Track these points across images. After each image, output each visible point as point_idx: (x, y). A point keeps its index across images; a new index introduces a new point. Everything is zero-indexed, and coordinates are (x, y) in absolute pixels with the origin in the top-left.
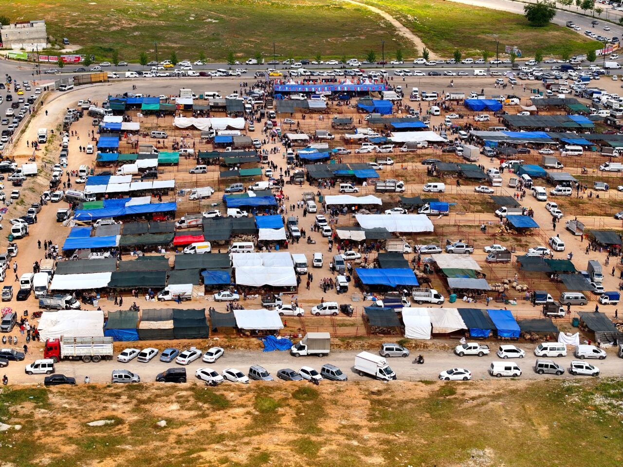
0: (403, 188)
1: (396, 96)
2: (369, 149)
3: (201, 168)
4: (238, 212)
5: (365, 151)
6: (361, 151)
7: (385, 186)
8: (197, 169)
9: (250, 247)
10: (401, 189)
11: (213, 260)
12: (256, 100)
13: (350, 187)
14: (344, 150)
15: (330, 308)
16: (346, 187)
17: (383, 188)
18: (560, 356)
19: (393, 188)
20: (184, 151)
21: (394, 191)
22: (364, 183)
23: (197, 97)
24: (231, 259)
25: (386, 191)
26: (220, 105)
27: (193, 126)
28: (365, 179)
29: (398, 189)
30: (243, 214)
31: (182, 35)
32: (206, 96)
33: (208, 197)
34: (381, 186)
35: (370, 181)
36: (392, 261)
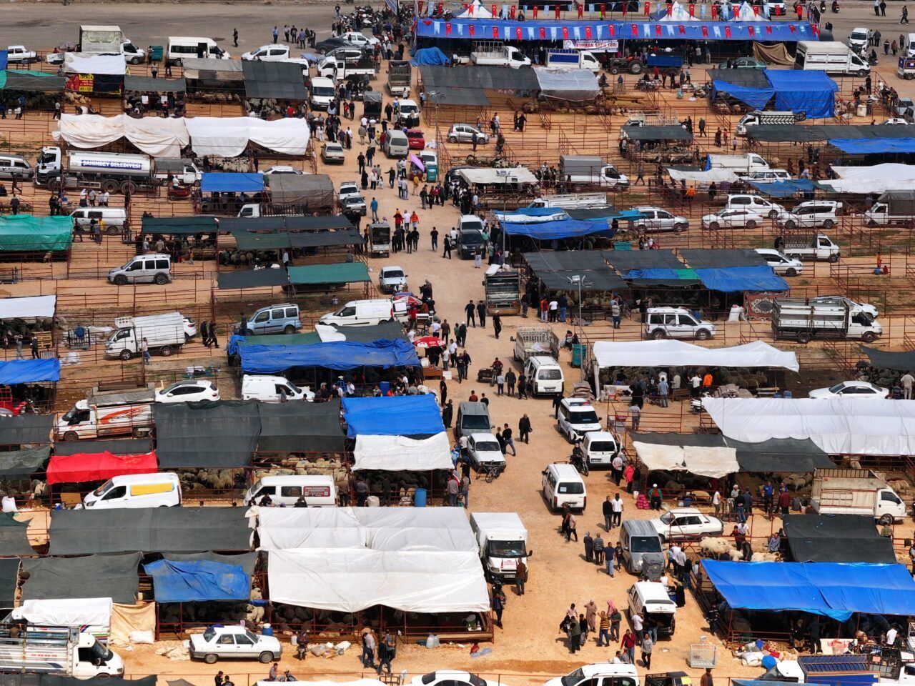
0: (876, 327)
1: (848, 59)
2: (750, 216)
3: (150, 265)
7: (811, 317)
8: (137, 266)
9: (324, 491)
10: (865, 329)
11: (188, 526)
12: (349, 66)
13: (684, 320)
14: (661, 215)
16: (671, 318)
17: (803, 323)
21: (841, 335)
22: (736, 311)
23: (140, 53)
25: (813, 334)
26: (220, 77)
28: (738, 298)
29: (856, 329)
30: (297, 395)
33: (175, 348)
34: (793, 314)
35: (755, 304)
36: (834, 540)
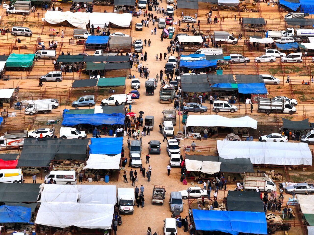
0: (294, 109)
2: (272, 58)
3: (54, 75)
4: (73, 133)
5: (267, 60)
6: (262, 60)
7: (270, 105)
8: (50, 76)
9: (71, 177)
10: (290, 110)
11: (18, 191)
13: (226, 105)
14: (240, 57)
16: (221, 104)
17: (267, 108)
19: (280, 108)
20: (43, 53)
21: (281, 112)
22: (248, 101)
24: (40, 191)
25: (271, 111)
27: (66, 22)
28: (249, 96)
29: (287, 110)
30: (79, 135)
33: (49, 112)
34: (265, 104)
35: (255, 98)
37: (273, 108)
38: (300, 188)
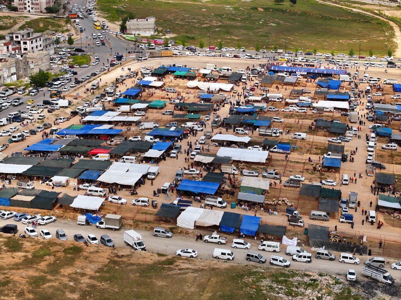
0: (278, 135)
1: (349, 79)
3: (169, 112)
4: (151, 139)
5: (288, 110)
6: (285, 110)
8: (167, 112)
10: (275, 135)
12: (253, 74)
15: (143, 201)
17: (264, 133)
18: (275, 251)
20: (173, 101)
23: (217, 70)
24: (111, 165)
25: (266, 135)
26: (227, 75)
27: (197, 86)
31: (245, 32)
32: (223, 69)
33: (150, 129)
36: (212, 177)
37: (266, 133)
38: (250, 173)
